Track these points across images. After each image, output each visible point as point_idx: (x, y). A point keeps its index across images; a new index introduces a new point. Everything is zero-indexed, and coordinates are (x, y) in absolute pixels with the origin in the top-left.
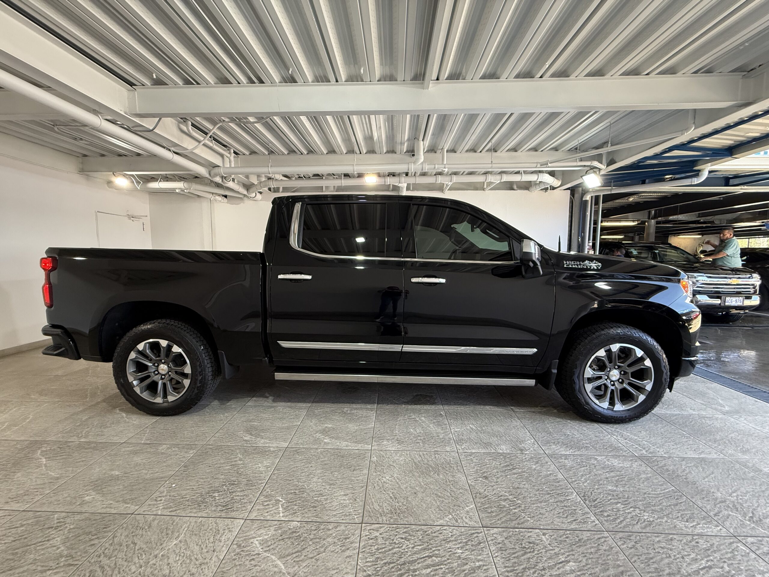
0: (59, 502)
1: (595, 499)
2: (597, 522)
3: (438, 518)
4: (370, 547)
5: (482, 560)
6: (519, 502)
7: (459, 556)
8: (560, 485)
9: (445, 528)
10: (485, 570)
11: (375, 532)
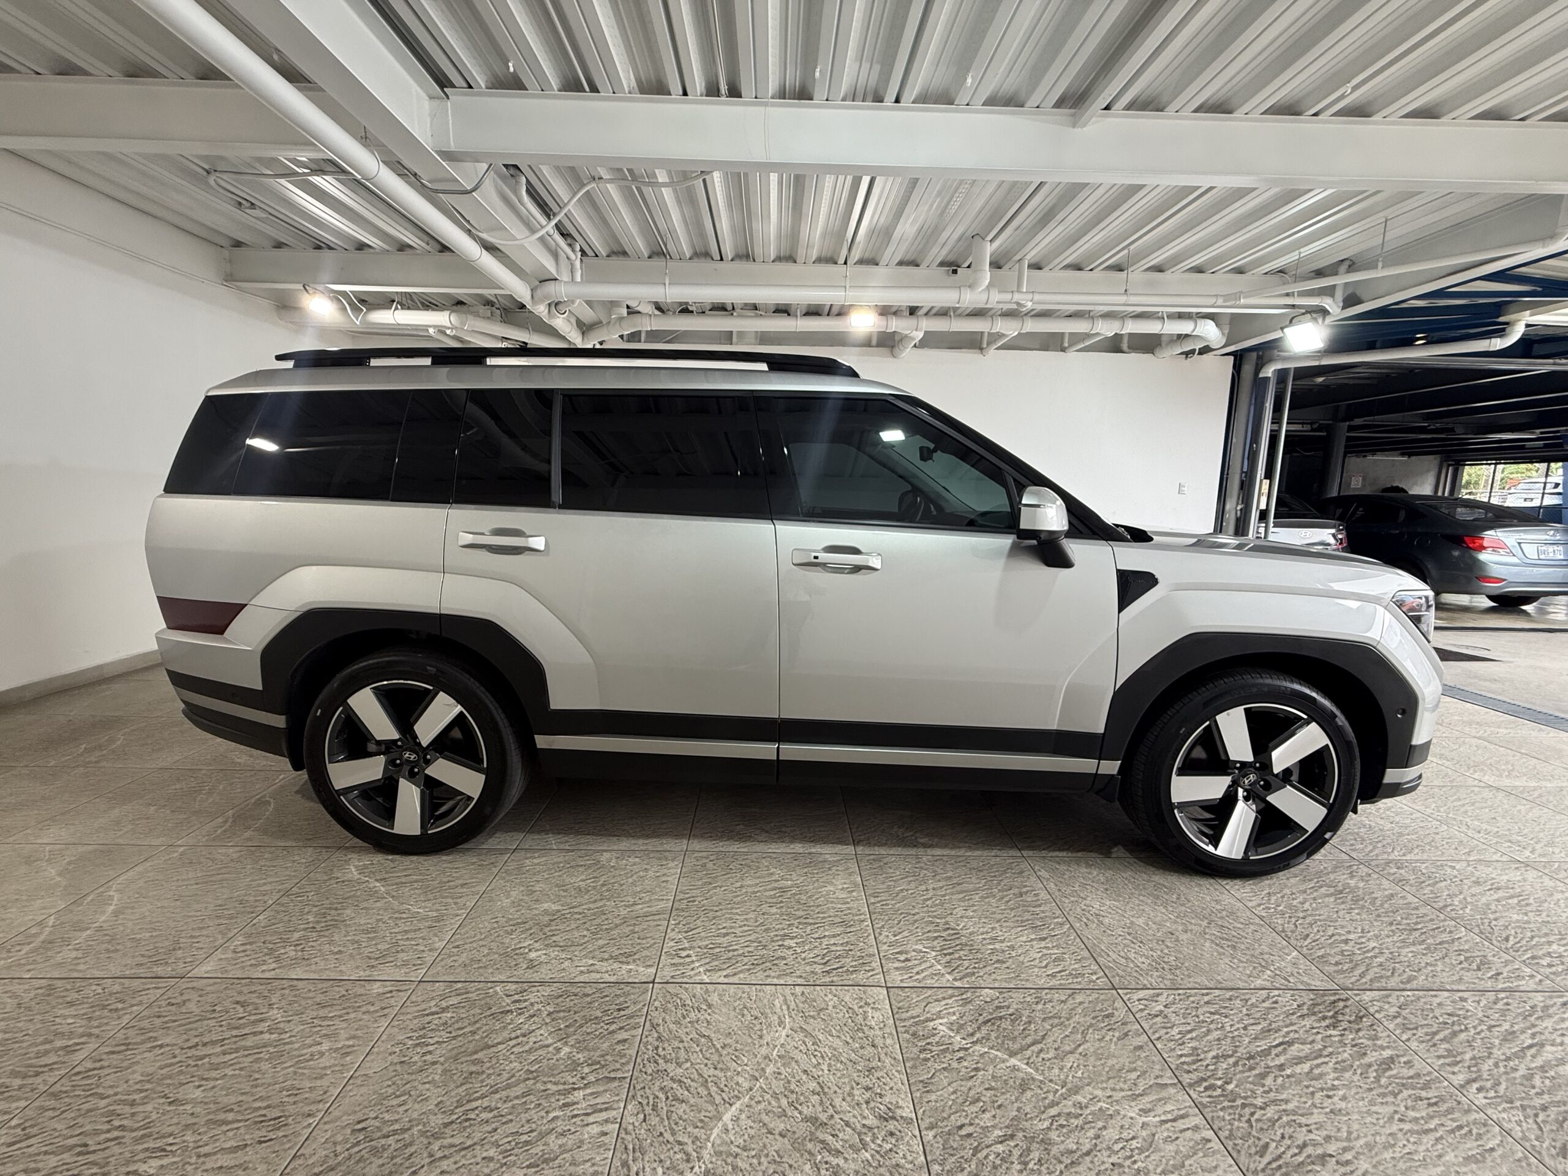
0: (481, 965)
1: (1504, 936)
2: (1540, 977)
3: (1250, 976)
4: (1165, 1031)
5: (1388, 1047)
6: (1372, 944)
7: (1340, 1042)
8: (1425, 915)
9: (1276, 992)
10: (1405, 1063)
11: (1154, 1004)
